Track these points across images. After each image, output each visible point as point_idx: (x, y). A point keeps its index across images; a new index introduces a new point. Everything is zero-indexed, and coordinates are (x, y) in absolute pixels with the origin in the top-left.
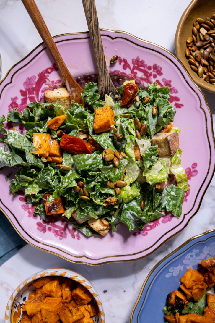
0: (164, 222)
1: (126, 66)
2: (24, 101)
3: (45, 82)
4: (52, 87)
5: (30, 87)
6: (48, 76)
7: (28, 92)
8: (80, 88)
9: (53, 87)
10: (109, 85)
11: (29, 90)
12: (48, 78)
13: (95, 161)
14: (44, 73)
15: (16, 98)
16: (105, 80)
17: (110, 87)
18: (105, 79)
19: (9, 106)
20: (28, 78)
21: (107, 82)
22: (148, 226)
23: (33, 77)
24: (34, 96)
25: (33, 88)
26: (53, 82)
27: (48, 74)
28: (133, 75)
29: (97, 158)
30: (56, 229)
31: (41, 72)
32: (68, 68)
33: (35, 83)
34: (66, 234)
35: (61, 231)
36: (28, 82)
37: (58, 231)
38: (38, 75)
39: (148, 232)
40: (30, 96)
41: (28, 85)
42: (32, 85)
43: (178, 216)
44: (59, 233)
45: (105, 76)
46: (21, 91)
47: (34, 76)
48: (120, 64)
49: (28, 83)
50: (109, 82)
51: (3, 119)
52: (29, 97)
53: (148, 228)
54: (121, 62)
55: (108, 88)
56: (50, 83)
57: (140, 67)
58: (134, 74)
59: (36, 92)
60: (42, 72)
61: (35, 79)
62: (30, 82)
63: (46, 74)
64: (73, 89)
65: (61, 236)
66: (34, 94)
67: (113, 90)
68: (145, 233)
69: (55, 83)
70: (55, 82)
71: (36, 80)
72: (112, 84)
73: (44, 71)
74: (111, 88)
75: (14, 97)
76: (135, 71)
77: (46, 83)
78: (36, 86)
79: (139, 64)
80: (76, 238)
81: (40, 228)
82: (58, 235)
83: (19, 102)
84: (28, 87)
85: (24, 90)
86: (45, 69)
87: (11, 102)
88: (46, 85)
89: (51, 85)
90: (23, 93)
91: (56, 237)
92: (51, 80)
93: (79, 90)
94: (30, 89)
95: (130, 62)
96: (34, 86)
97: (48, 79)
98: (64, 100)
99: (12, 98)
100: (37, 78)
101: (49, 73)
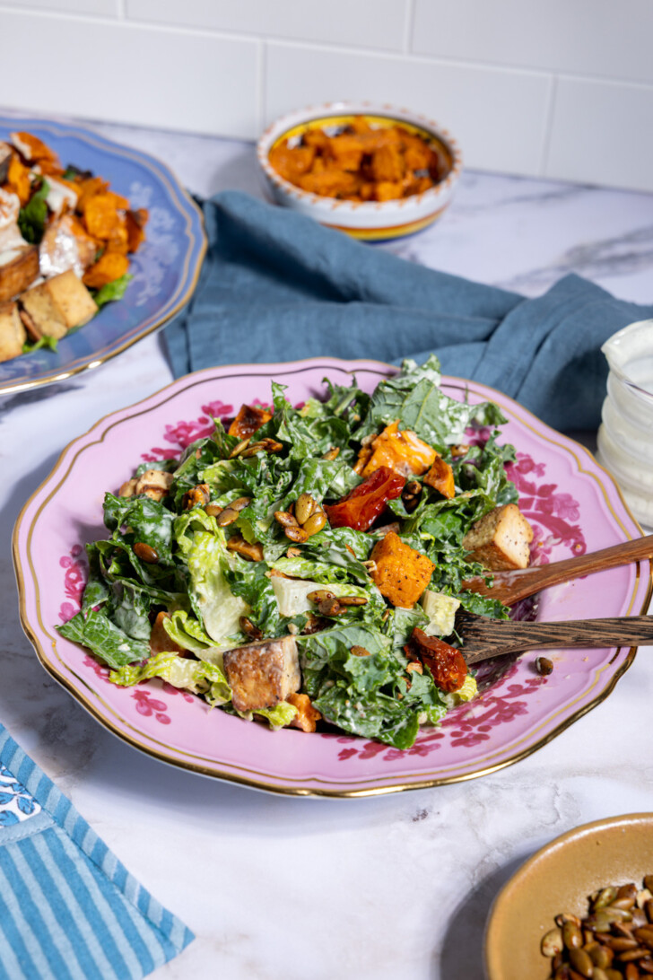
0: (65, 606)
1: (516, 690)
2: (529, 488)
3: (556, 536)
4: (537, 547)
5: (556, 505)
6: (566, 545)
7: (546, 499)
8: (508, 596)
9: (538, 549)
10: (485, 641)
11: (551, 501)
12: (563, 544)
13: (312, 484)
14: (576, 539)
15: (541, 473)
16: (500, 633)
17: (479, 643)
18: (503, 633)
19: (528, 456)
20: (577, 505)
21: (494, 637)
22: (79, 579)
23: (576, 515)
24: (532, 510)
25: (551, 511)
26: (549, 551)
27: (572, 544)
28: (485, 700)
29: (316, 491)
30: (194, 433)
31: (582, 532)
32: (568, 584)
33: (561, 516)
34: (173, 442)
35: (186, 437)
36: (569, 504)
37: (189, 432)
38: (577, 526)
39: (65, 570)
40: (535, 503)
41: (562, 503)
42: (559, 511)
43: (60, 630)
44: (183, 432)
45: (511, 634)
46: (553, 487)
47: (578, 517)
48: (527, 681)
49: (566, 503)
50: (492, 643)
51: (500, 419)
52: (532, 500)
53: (73, 576)
54: (532, 682)
55: (477, 635)
56: (548, 546)
57: (497, 714)
58: (487, 702)
59: (540, 515)
60: (580, 535)
61: (572, 519)
62: (569, 507)
63: (572, 541)
64: (513, 580)
65: (175, 432)
66: (537, 509)
67: (467, 648)
68: (67, 563)
69: (543, 556)
70: (548, 556)
71: (567, 520)
72: (483, 647)
73: (583, 539)
74: (475, 644)
75: (545, 469)
76: (494, 705)
77: (552, 538)
78: (553, 518)
79: (506, 712)
80: (151, 454)
81: (219, 406)
82: (180, 428)
83: (530, 477)
84: (558, 502)
85: (555, 493)
86: (587, 541)
87: (537, 461)
88: (548, 538)
89: (542, 547)
90: (547, 490)
91: (179, 423)
92: (555, 549)
93: (505, 593)
94: (552, 504)
95: (521, 698)
96: (555, 514)
97: (560, 543)
98: (489, 536)
99: (544, 465)
100: (572, 524)
101: (573, 548)
